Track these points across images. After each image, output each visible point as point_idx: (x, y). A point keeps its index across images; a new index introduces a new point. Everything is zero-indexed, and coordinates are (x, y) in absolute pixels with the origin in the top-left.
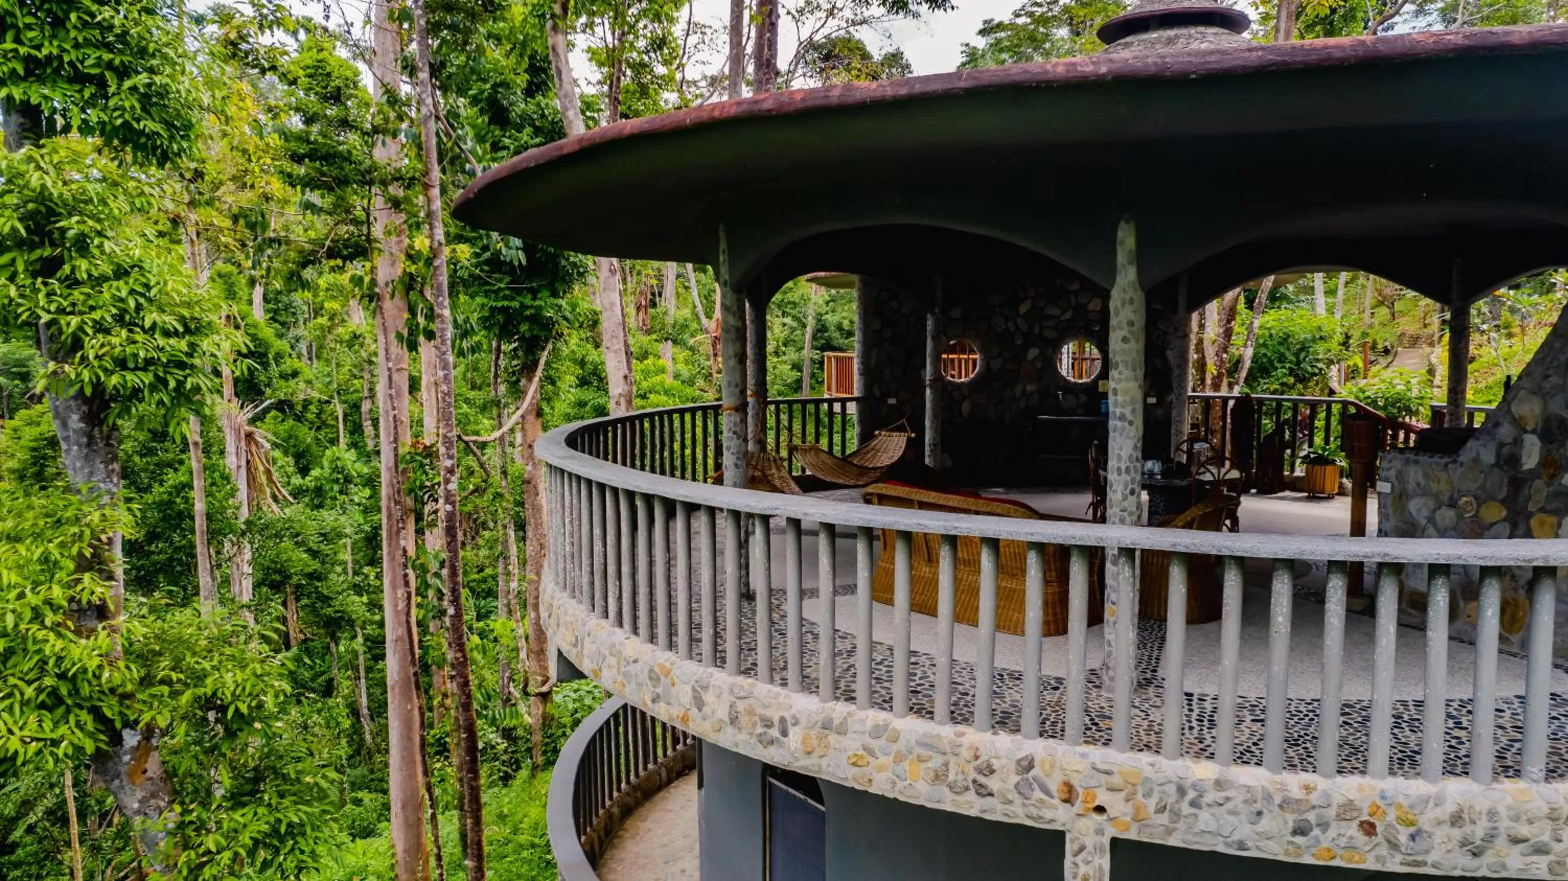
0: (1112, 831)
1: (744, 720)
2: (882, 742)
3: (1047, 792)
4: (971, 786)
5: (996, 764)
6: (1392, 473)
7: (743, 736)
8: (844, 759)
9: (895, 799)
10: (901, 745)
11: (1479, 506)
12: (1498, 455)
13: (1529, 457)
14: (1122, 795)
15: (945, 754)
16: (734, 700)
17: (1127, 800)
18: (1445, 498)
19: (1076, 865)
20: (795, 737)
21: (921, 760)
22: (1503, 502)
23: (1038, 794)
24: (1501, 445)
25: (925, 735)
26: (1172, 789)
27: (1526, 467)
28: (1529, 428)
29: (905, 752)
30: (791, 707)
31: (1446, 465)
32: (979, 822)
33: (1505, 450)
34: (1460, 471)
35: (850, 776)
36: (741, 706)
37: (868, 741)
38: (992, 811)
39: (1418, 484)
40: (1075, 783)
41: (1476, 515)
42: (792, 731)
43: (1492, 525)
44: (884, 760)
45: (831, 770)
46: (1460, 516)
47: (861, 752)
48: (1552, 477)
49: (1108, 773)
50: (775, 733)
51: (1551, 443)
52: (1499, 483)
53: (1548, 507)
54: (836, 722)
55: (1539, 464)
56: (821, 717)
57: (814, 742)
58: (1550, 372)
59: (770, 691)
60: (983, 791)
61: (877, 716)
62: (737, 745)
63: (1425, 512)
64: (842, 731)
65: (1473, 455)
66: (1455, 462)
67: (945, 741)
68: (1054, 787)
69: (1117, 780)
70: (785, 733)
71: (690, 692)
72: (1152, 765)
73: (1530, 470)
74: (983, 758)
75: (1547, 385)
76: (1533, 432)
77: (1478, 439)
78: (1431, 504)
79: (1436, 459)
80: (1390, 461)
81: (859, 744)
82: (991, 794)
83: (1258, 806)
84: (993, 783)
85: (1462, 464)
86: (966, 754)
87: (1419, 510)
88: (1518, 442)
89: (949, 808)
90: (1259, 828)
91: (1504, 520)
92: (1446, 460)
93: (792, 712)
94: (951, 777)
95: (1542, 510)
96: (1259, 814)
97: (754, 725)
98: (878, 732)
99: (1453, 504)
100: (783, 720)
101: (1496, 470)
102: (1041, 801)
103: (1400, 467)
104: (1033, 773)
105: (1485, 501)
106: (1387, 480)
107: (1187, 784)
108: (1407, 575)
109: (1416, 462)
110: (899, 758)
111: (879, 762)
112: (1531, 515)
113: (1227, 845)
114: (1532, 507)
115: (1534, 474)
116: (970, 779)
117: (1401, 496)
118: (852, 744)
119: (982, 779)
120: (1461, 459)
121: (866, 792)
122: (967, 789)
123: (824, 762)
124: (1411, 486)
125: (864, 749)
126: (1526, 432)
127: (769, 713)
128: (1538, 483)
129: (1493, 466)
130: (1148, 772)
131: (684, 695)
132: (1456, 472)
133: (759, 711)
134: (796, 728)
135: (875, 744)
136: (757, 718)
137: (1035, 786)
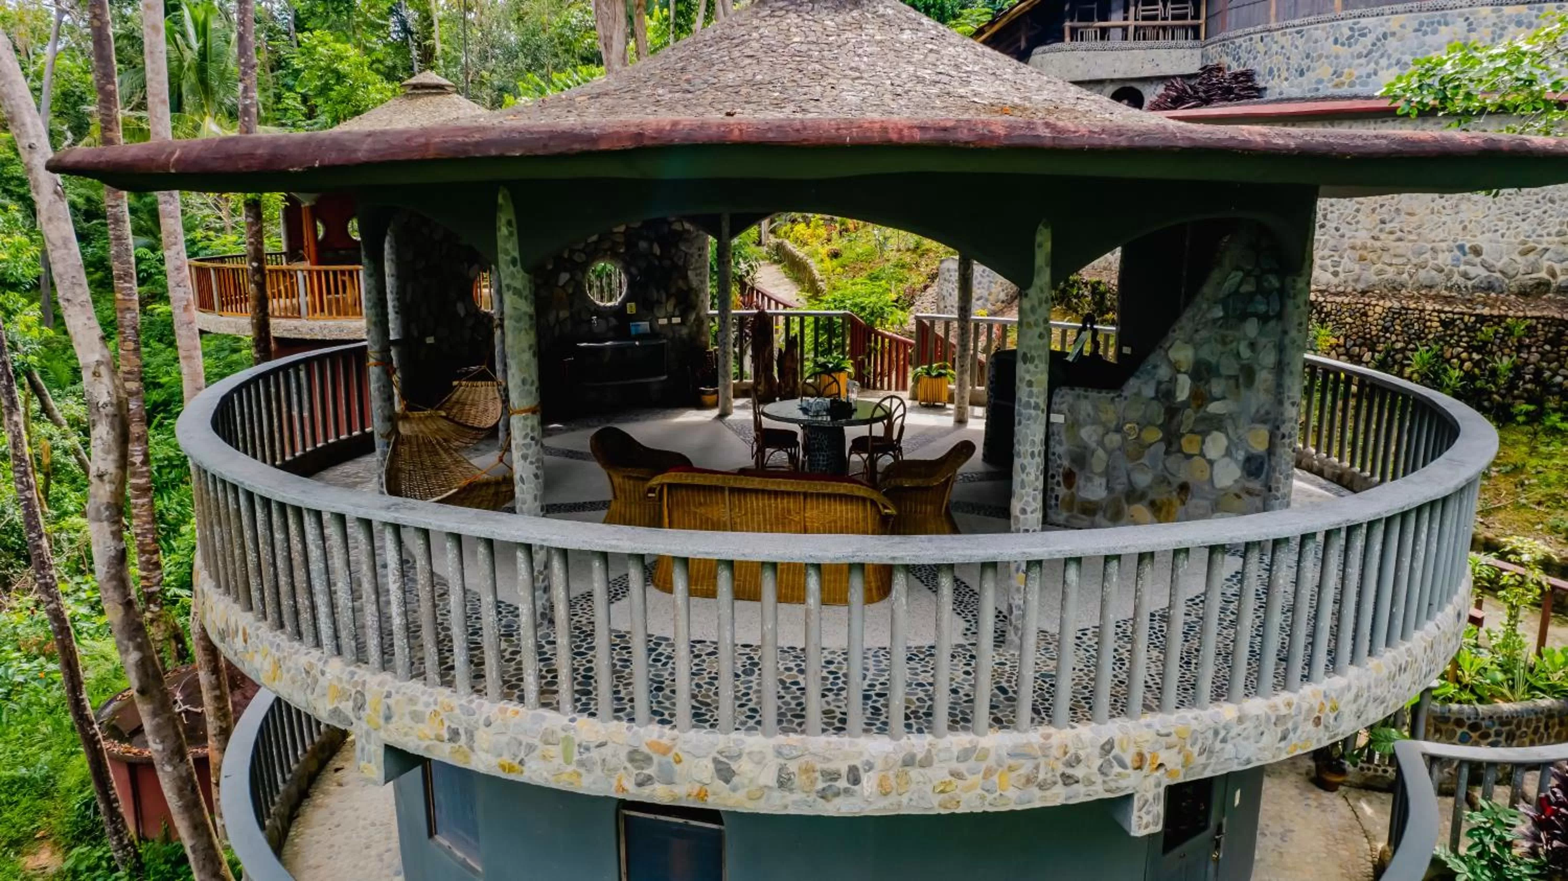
0: (1167, 781)
1: (799, 780)
2: (971, 763)
3: (1123, 765)
4: (1059, 780)
5: (1082, 754)
6: (1064, 407)
7: (798, 796)
8: (929, 788)
9: (984, 812)
10: (991, 761)
11: (1140, 430)
12: (1157, 391)
13: (1182, 392)
14: (1176, 750)
15: (1035, 758)
16: (783, 761)
17: (1179, 753)
18: (1113, 425)
19: (1140, 817)
20: (869, 783)
21: (1011, 769)
22: (1161, 427)
23: (1117, 769)
24: (1159, 383)
25: (1016, 747)
26: (1210, 734)
27: (1179, 400)
28: (1183, 370)
29: (995, 767)
30: (861, 754)
31: (1113, 399)
32: (1065, 809)
33: (1163, 387)
34: (1124, 403)
35: (936, 804)
36: (793, 767)
37: (955, 765)
38: (1076, 796)
39: (1089, 415)
40: (1145, 751)
41: (1138, 437)
42: (864, 778)
43: (1151, 445)
44: (971, 779)
45: (914, 803)
46: (1124, 439)
47: (949, 778)
48: (1200, 406)
49: (1168, 735)
50: (842, 784)
51: (1200, 380)
52: (1157, 412)
53: (1197, 430)
54: (919, 757)
55: (1189, 397)
56: (901, 755)
57: (893, 782)
58: (1200, 327)
59: (829, 743)
60: (1068, 780)
61: (960, 740)
62: (786, 807)
63: (1095, 438)
64: (926, 763)
65: (1135, 390)
66: (1120, 396)
67: (1036, 747)
68: (1129, 759)
69: (1173, 739)
70: (856, 781)
71: (711, 766)
72: (1196, 719)
73: (1183, 402)
74: (1072, 751)
75: (1197, 337)
76: (1185, 373)
77: (1138, 377)
78: (1101, 430)
79: (1104, 394)
80: (1062, 397)
81: (946, 772)
82: (1077, 782)
83: (1261, 729)
84: (1079, 772)
85: (1126, 398)
86: (1055, 752)
87: (1090, 437)
88: (1173, 380)
89: (1037, 804)
90: (1260, 745)
91: (1161, 440)
92: (1112, 395)
93: (866, 757)
94: (1041, 776)
95: (1192, 432)
96: (1262, 734)
97: (813, 782)
98: (965, 755)
99: (1118, 430)
100: (853, 770)
101: (1155, 403)
102: (1119, 774)
103: (1071, 401)
104: (1114, 752)
105: (1145, 427)
106: (1059, 412)
107: (1220, 726)
108: (1078, 488)
109: (1086, 397)
110: (988, 773)
111: (968, 783)
112: (1182, 435)
113: (1239, 764)
114: (1183, 430)
115: (1185, 404)
116: (1058, 774)
117: (1073, 425)
118: (939, 773)
119: (1069, 771)
120: (1125, 394)
121: (953, 814)
122: (1055, 783)
123: (905, 799)
124: (1082, 416)
125: (952, 775)
126: (1179, 372)
127: (832, 766)
128: (1189, 411)
129: (1153, 399)
130: (1195, 725)
131: (705, 771)
132: (1121, 405)
133: (819, 766)
134: (870, 773)
135: (962, 767)
136: (818, 775)
137: (1115, 763)
